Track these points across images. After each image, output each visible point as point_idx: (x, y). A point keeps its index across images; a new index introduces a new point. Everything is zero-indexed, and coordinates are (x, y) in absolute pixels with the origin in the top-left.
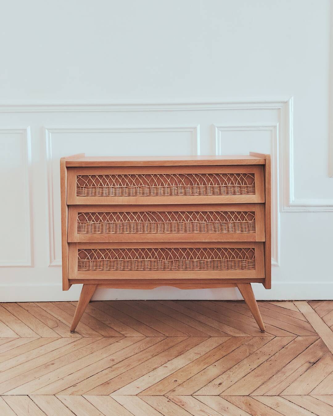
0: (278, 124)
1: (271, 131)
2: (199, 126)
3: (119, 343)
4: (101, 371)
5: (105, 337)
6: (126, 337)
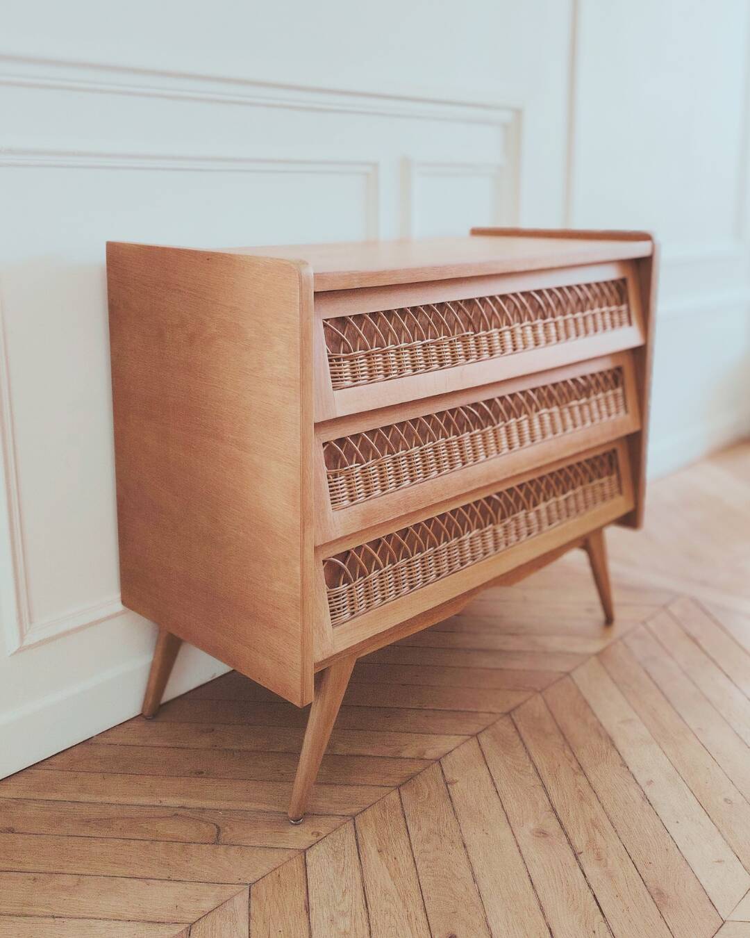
3: (458, 783)
4: (585, 877)
5: (398, 787)
6: (438, 761)
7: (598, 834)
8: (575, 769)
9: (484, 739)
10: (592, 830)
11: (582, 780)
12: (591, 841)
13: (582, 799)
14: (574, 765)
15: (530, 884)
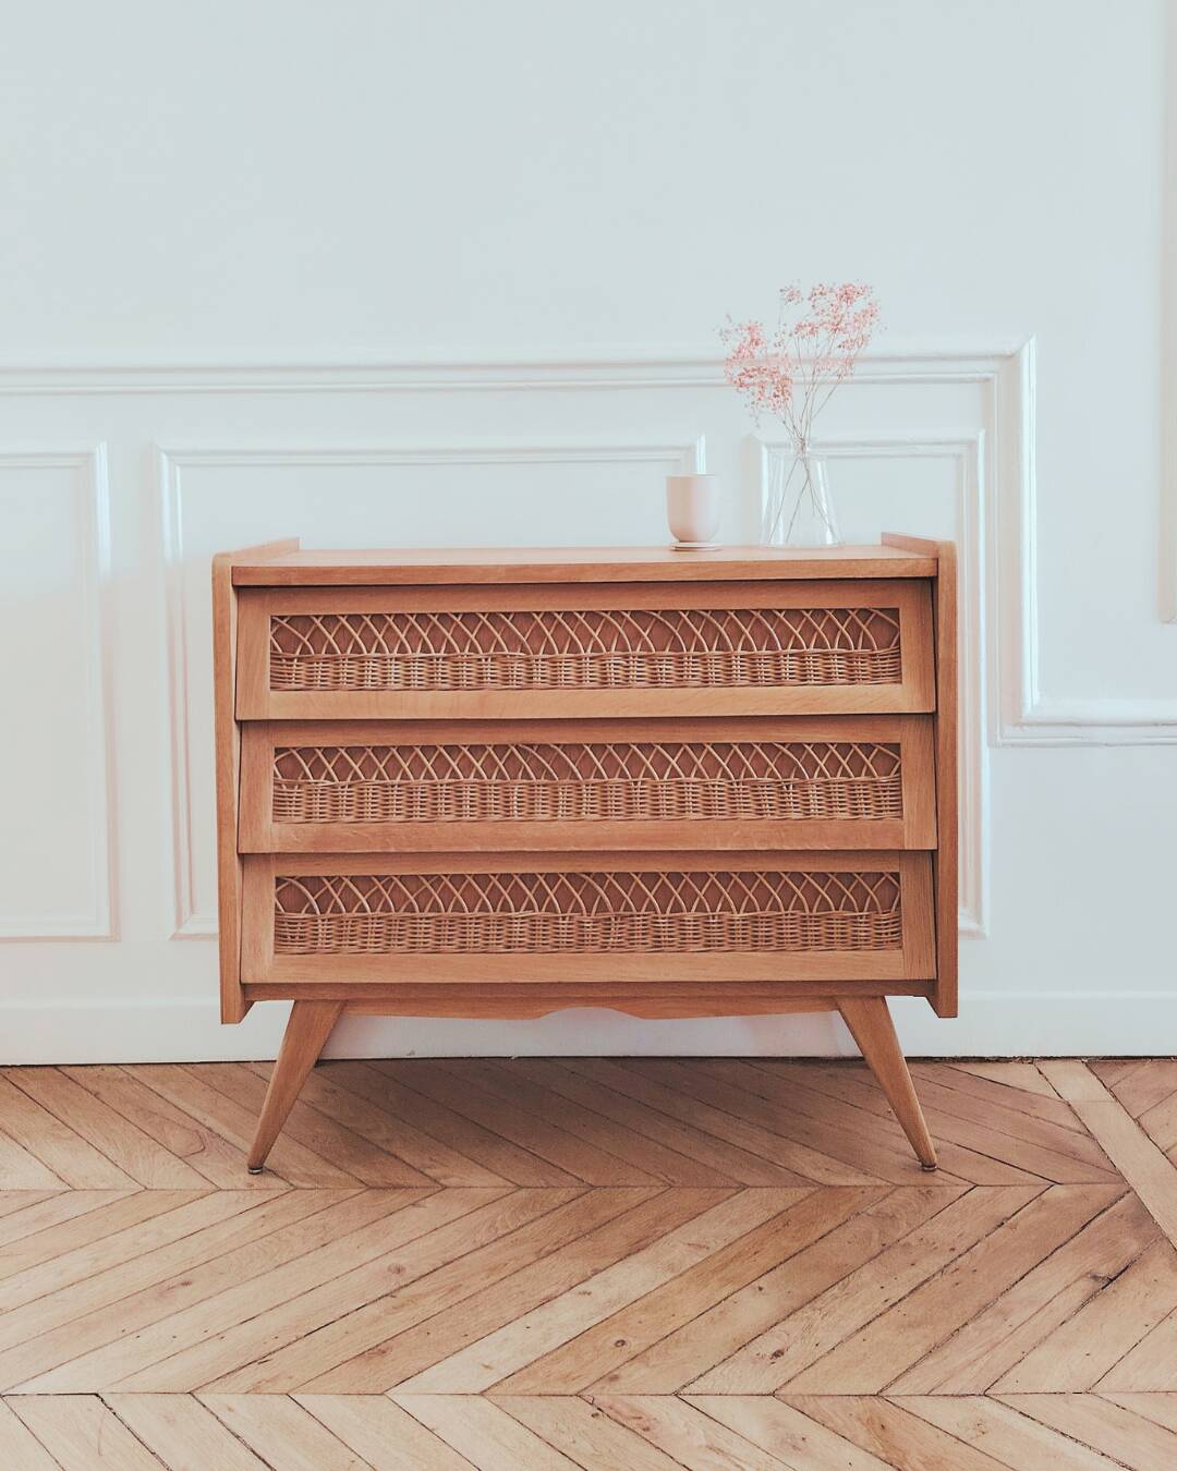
0: (981, 435)
1: (959, 457)
2: (703, 440)
4: (357, 1310)
5: (371, 1188)
6: (444, 1188)
7: (441, 1294)
8: (544, 1249)
10: (445, 1289)
11: (530, 1258)
12: (423, 1296)
13: (491, 1269)
14: (549, 1248)
15: (308, 1290)
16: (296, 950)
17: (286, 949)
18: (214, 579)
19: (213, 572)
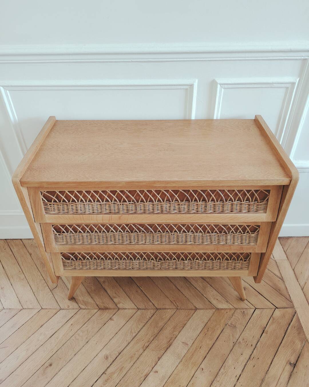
0: (298, 80)
1: (287, 88)
2: (197, 81)
3: (113, 321)
4: (95, 382)
5: (100, 309)
6: (119, 309)
7: (118, 373)
8: (145, 345)
9: (139, 312)
10: (119, 370)
11: (141, 351)
12: (113, 373)
13: (131, 357)
14: (147, 344)
15: (83, 369)
16: (70, 269)
17: (66, 268)
18: (14, 186)
19: (13, 184)
